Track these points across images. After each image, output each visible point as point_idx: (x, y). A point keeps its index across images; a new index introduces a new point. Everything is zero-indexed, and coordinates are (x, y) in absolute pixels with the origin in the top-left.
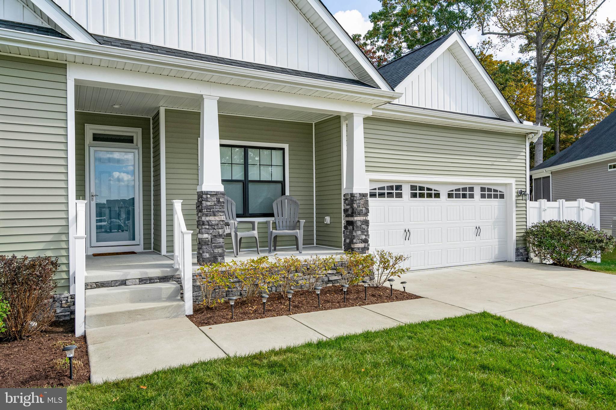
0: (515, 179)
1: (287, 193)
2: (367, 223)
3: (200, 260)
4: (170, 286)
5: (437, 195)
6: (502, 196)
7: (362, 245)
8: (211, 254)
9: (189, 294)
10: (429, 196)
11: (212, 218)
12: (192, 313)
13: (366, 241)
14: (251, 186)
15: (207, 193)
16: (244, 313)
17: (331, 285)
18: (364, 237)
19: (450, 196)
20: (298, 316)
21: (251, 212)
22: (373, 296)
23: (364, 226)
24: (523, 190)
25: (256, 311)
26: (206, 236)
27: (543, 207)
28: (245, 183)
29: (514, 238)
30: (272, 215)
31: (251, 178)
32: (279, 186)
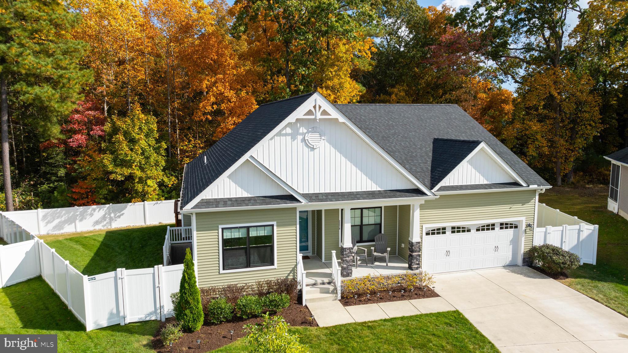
0: (525, 217)
1: (383, 232)
2: (419, 256)
3: (343, 275)
4: (331, 288)
5: (469, 231)
6: (516, 227)
7: (416, 266)
8: (346, 273)
9: (339, 292)
10: (464, 231)
11: (347, 258)
12: (340, 298)
13: (418, 264)
14: (364, 227)
15: (345, 249)
16: (360, 301)
17: (400, 285)
18: (418, 262)
19: (478, 230)
20: (381, 304)
21: (364, 239)
22: (416, 294)
23: (417, 257)
24: (531, 223)
25: (364, 300)
26: (345, 265)
27: (548, 231)
28: (361, 226)
29: (522, 252)
30: (373, 241)
31: (364, 224)
32: (379, 225)
